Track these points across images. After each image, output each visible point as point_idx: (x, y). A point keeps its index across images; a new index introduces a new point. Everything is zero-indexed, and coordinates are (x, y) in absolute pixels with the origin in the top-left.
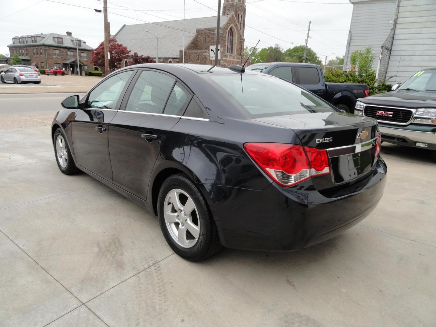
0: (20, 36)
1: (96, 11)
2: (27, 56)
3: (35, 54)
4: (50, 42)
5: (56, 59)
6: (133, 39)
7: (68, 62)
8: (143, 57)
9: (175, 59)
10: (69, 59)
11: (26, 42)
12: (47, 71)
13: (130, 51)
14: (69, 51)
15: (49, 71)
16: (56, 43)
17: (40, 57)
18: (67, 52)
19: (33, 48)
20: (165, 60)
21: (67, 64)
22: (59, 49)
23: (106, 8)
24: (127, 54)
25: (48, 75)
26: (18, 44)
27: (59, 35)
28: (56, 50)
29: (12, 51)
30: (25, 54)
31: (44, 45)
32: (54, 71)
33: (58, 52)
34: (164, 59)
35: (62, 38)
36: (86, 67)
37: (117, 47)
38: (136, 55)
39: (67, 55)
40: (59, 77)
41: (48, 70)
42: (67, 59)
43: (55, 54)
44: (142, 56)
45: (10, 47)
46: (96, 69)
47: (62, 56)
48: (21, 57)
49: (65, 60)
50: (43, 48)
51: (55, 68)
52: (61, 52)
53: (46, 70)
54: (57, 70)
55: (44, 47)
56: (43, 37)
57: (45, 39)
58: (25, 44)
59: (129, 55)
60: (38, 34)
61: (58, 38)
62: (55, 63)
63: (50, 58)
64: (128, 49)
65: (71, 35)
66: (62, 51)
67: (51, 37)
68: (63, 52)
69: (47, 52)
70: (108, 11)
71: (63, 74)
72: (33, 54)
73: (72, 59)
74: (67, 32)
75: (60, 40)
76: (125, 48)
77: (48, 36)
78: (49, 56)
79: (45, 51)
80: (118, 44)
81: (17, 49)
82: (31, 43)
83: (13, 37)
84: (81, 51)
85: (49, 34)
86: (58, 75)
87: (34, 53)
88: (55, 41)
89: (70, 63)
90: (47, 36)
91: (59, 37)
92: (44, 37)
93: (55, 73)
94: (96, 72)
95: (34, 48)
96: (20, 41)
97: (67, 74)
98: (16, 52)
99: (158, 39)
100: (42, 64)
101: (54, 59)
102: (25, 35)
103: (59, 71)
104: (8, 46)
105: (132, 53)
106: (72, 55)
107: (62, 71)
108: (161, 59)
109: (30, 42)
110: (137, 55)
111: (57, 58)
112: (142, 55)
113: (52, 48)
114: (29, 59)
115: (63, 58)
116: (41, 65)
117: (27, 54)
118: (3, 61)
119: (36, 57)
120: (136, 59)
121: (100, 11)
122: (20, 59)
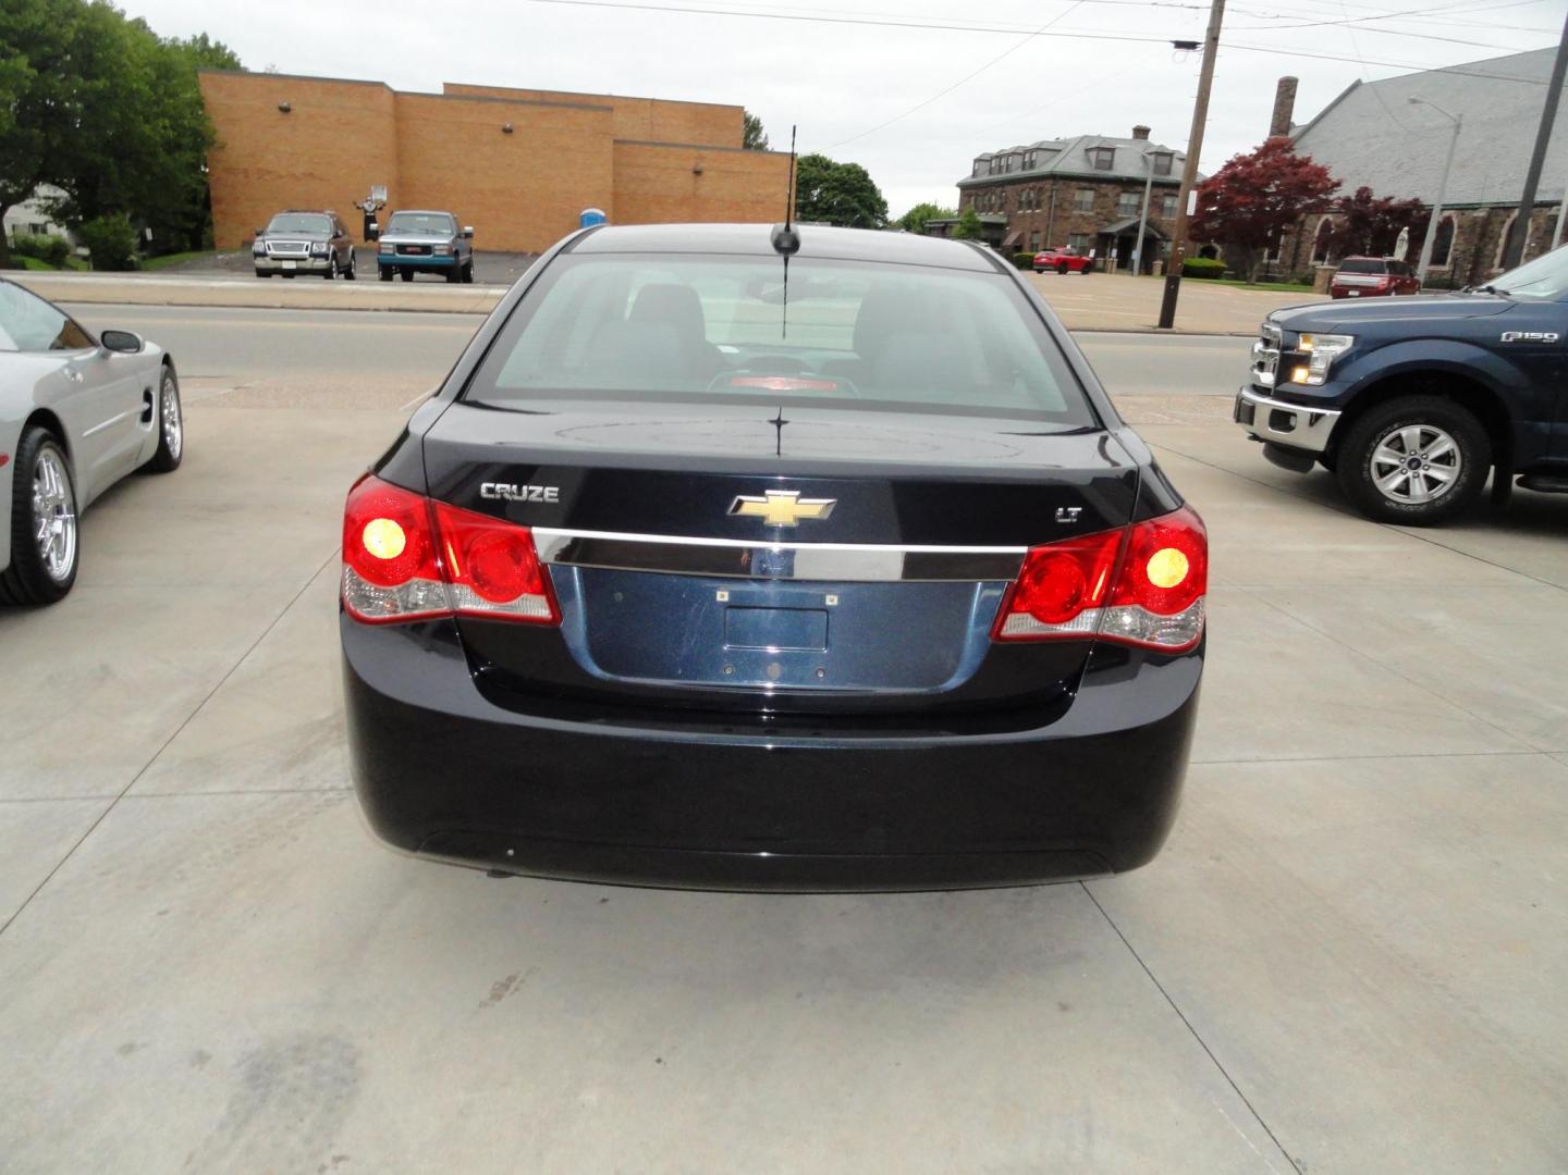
0: (994, 150)
1: (1180, 45)
2: (1001, 213)
3: (1024, 205)
4: (1075, 165)
5: (1080, 220)
6: (1377, 136)
7: (1114, 229)
8: (1393, 202)
9: (1545, 210)
10: (1122, 219)
11: (1007, 171)
12: (1038, 259)
13: (1338, 184)
14: (1125, 192)
15: (1044, 260)
16: (1091, 165)
17: (1032, 215)
18: (1118, 195)
19: (1019, 187)
20: (1497, 215)
21: (1110, 236)
22: (1094, 185)
23: (1216, 30)
24: (1322, 196)
25: (1040, 271)
26: (985, 178)
27: (1105, 139)
28: (1085, 189)
29: (966, 199)
30: (996, 207)
31: (1054, 177)
32: (1059, 259)
33: (1089, 196)
34: (1492, 208)
35: (1112, 150)
36: (1169, 247)
37: (1287, 170)
38: (1364, 195)
39: (1117, 204)
40: (1074, 278)
41: (1042, 256)
42: (1114, 219)
43: (1080, 205)
44: (1391, 198)
45: (966, 188)
46: (1209, 252)
47: (1099, 210)
48: (983, 218)
49: (1106, 223)
50: (1048, 185)
51: (1066, 251)
52: (1099, 196)
53: (1038, 255)
54: (1071, 254)
55: (1051, 182)
56: (1053, 150)
57: (1062, 155)
58: (1004, 176)
59: (1331, 197)
60: (1042, 143)
61: (1099, 149)
62: (1072, 234)
63: (1061, 217)
64: (1333, 176)
65: (1146, 138)
66: (1102, 191)
67: (1080, 151)
68: (1106, 195)
69: (1057, 199)
70: (1220, 42)
71: (1087, 268)
72: (1017, 205)
73: (1129, 218)
74: (1134, 126)
75: (1106, 156)
76: (1321, 173)
77: (1071, 147)
78: (1059, 213)
79: (1051, 197)
80: (1293, 158)
81: (981, 193)
82: (1017, 173)
83: (977, 156)
84: (1166, 191)
85: (1076, 139)
86: (1069, 272)
87: (1021, 202)
88: (1089, 161)
89: (1118, 232)
90: (1068, 144)
91: (1104, 145)
92: (1060, 151)
93: (1062, 267)
94: (1207, 262)
95: (1025, 185)
96: (991, 168)
97: (1102, 270)
98: (976, 200)
99: (1458, 126)
100: (1035, 236)
101: (1072, 220)
102: (1008, 146)
103: (1075, 260)
104: (959, 185)
105: (1348, 190)
106: (1132, 206)
107: (1085, 258)
108: (1476, 209)
109: (1017, 169)
110: (1369, 197)
111: (1082, 216)
112: (1387, 195)
113: (1074, 183)
114: (1004, 220)
115: (1101, 217)
116: (1031, 240)
117: (1001, 208)
118: (934, 228)
119: (1024, 216)
120: (1360, 211)
121: (1191, 46)
122: (978, 222)
